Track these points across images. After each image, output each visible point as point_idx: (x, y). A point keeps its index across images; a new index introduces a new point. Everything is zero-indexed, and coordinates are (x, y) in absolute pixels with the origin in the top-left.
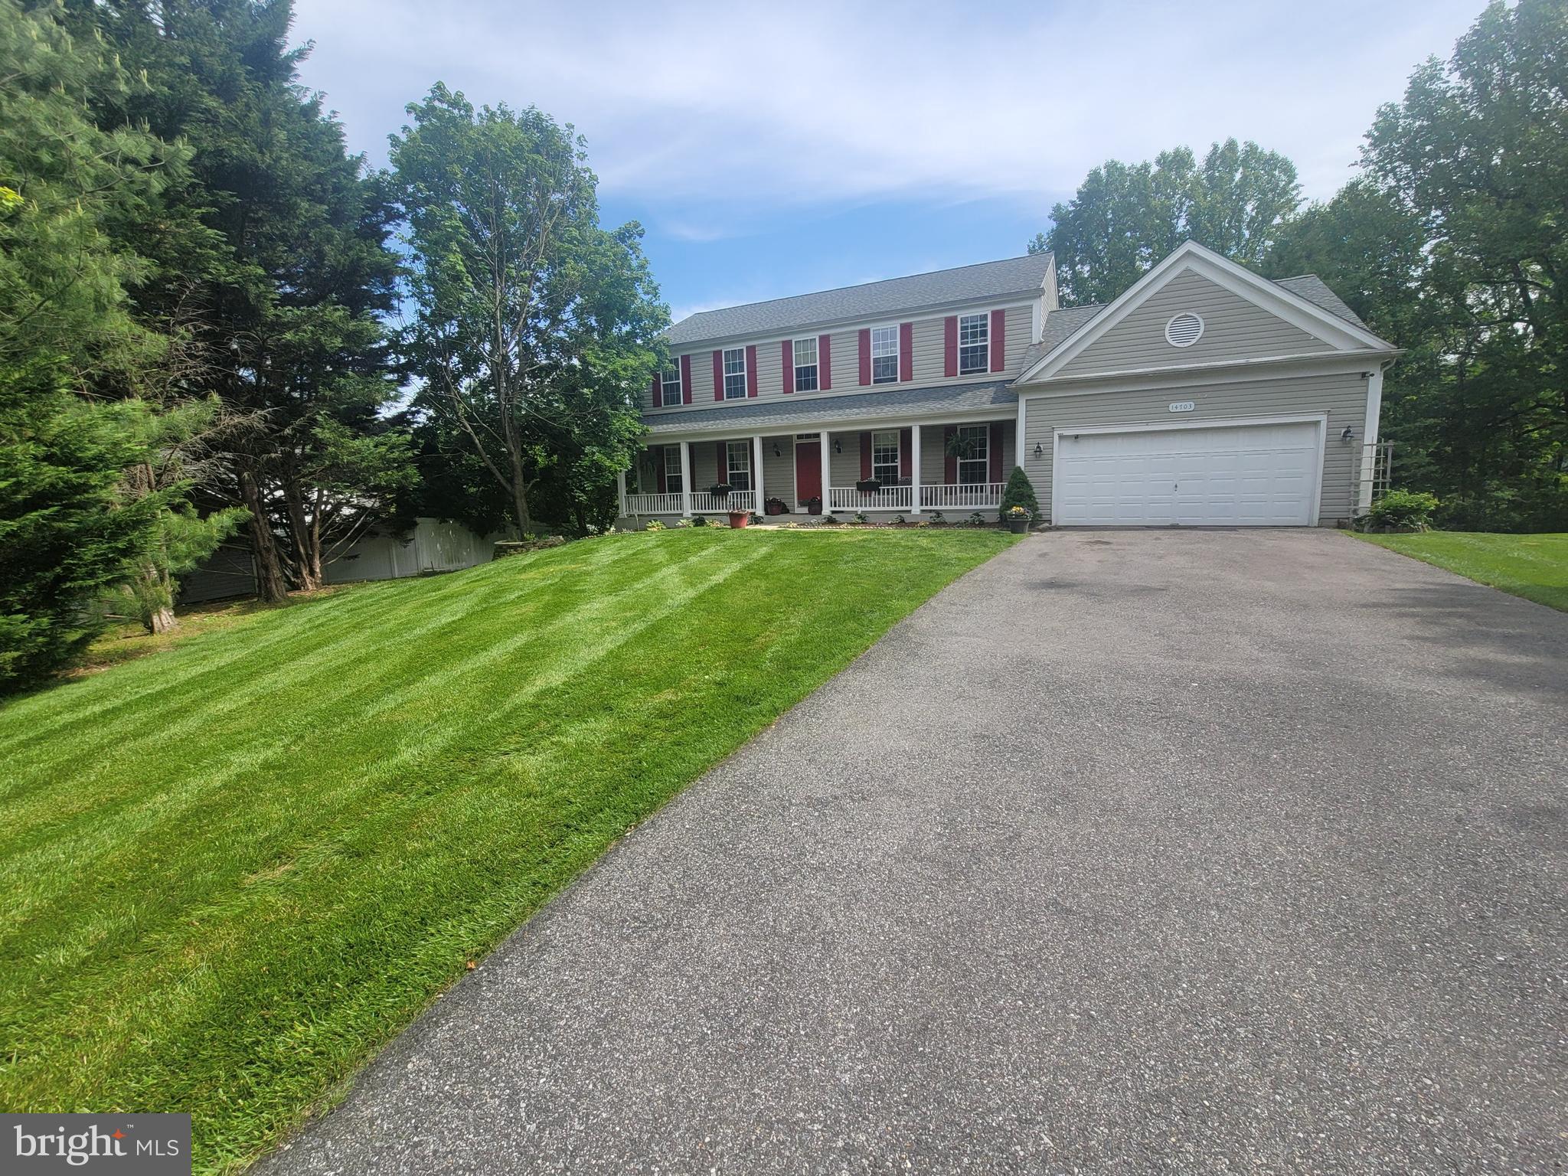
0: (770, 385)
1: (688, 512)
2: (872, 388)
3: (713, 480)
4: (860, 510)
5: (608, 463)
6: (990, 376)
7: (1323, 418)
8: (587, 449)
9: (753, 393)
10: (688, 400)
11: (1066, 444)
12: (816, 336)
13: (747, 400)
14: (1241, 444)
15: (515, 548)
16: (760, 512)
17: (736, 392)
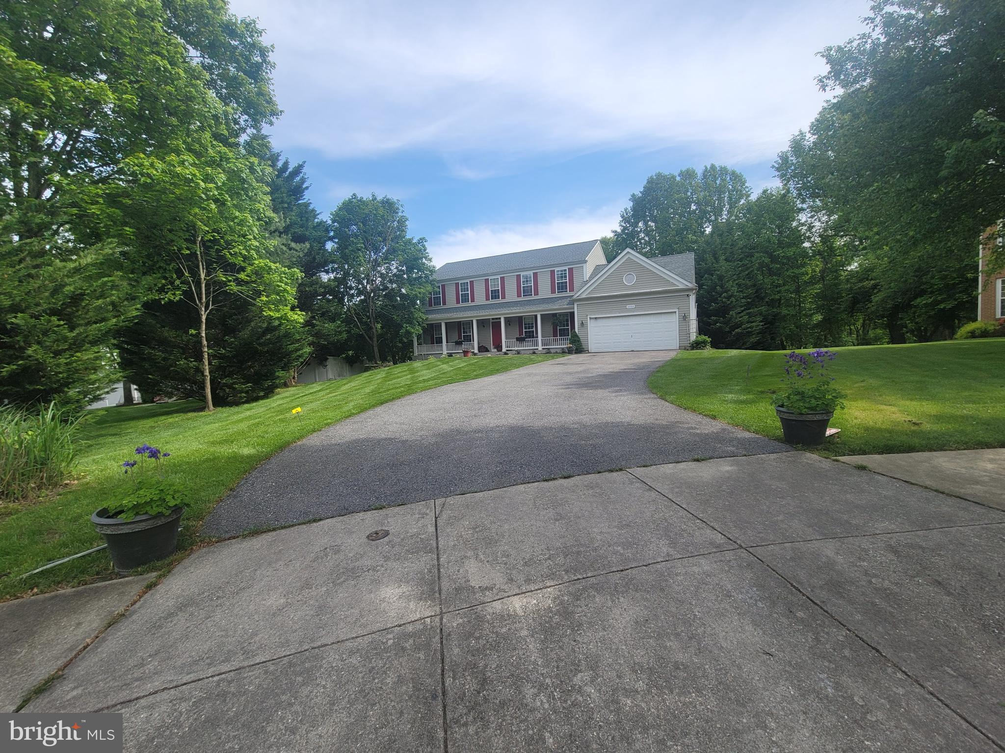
0: (480, 298)
1: (445, 352)
2: (522, 299)
3: (456, 339)
4: (516, 349)
5: (413, 331)
6: (569, 294)
7: (677, 310)
8: (404, 325)
9: (473, 301)
10: (444, 303)
11: (593, 321)
12: (499, 277)
13: (470, 304)
14: (652, 319)
15: (374, 367)
16: (476, 351)
17: (465, 300)
